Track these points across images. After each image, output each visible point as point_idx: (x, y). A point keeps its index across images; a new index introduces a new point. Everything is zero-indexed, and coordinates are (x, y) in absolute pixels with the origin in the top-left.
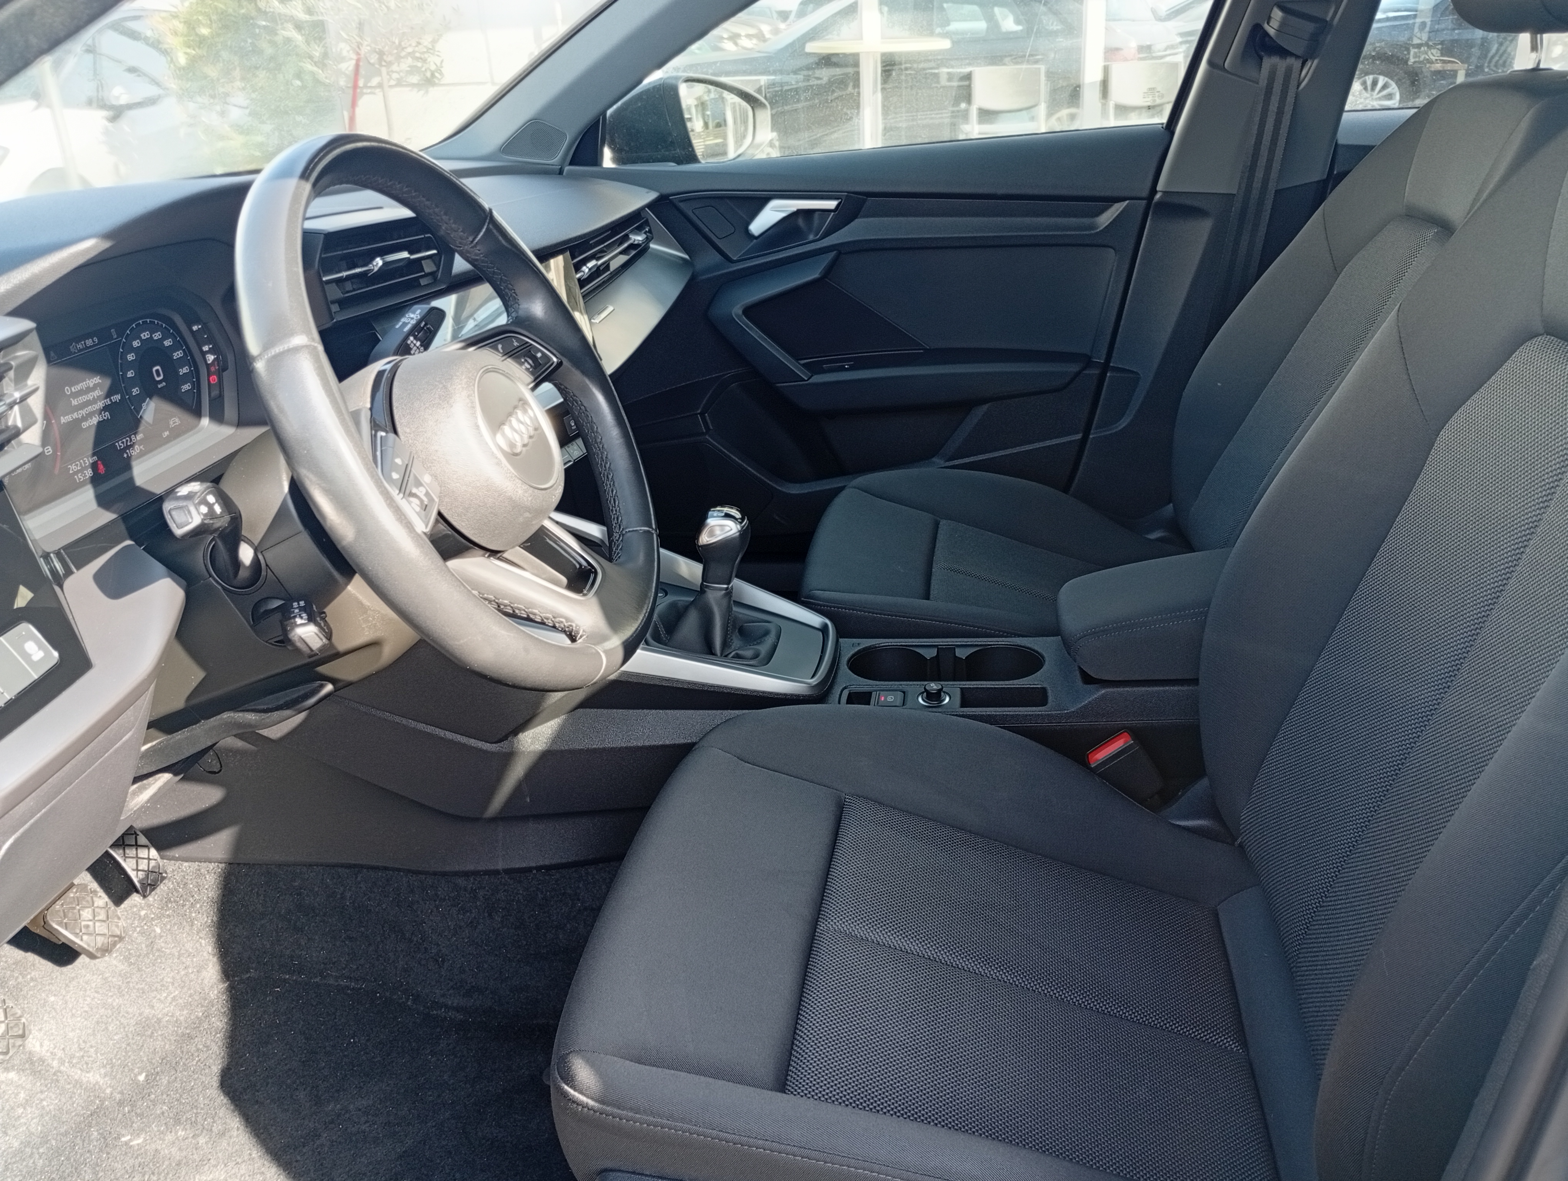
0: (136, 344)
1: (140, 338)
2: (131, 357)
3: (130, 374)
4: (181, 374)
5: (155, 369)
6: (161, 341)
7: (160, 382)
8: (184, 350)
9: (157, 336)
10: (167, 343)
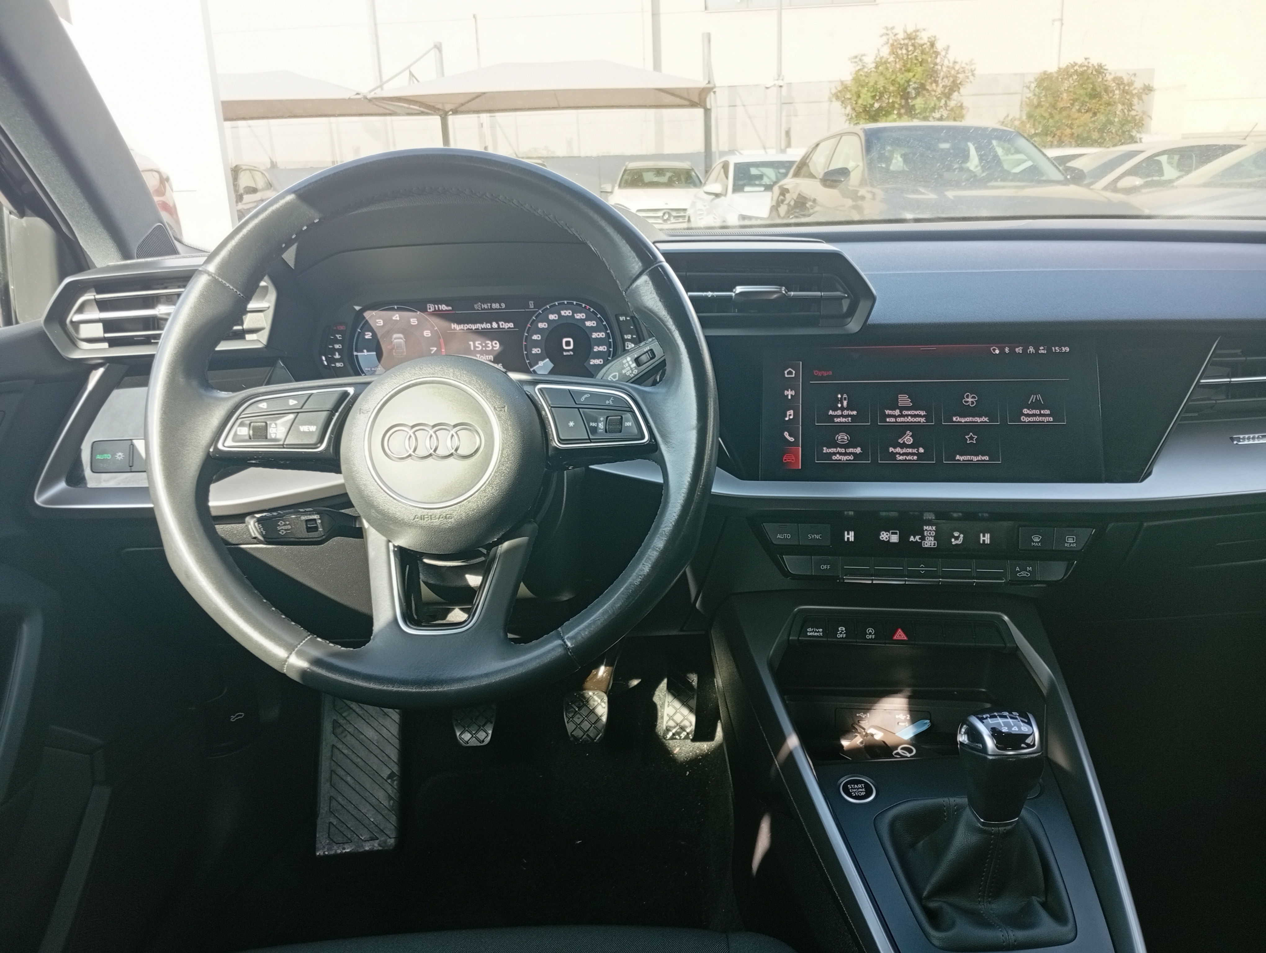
0: (552, 317)
1: (559, 314)
2: (541, 325)
3: (535, 337)
4: (595, 350)
5: (565, 340)
6: (583, 321)
7: (568, 351)
8: (607, 334)
9: (579, 316)
10: (588, 324)
